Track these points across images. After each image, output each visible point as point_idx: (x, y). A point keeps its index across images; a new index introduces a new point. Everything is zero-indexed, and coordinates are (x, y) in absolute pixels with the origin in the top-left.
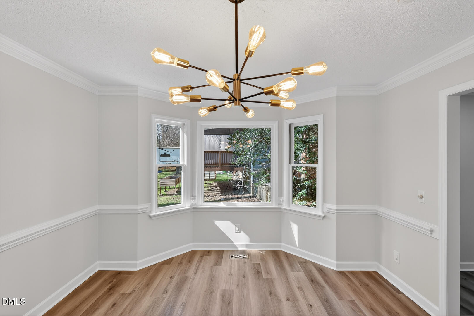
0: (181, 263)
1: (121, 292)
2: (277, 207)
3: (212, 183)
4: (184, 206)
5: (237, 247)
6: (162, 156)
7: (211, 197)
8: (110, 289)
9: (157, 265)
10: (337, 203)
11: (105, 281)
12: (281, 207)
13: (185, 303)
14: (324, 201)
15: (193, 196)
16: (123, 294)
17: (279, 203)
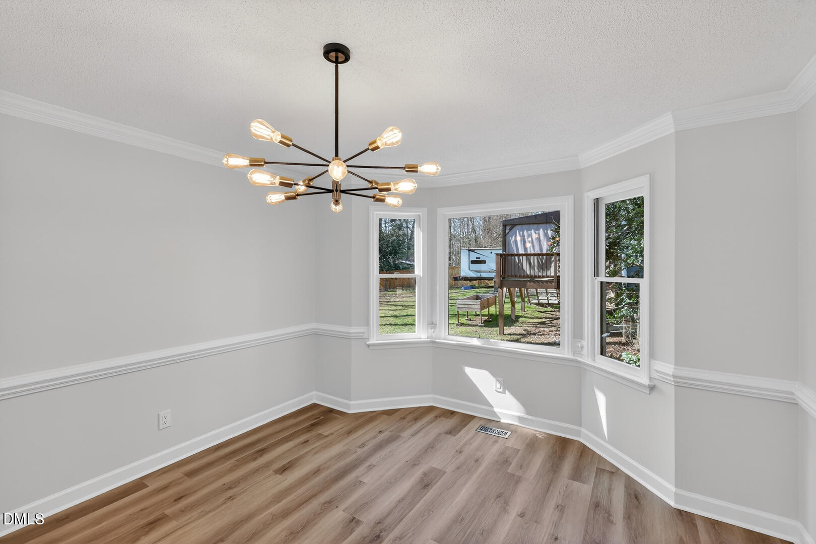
0: (404, 419)
1: (320, 432)
2: (570, 356)
3: (551, 311)
4: (419, 338)
5: (499, 416)
6: (473, 262)
7: (539, 335)
8: (313, 425)
9: (374, 414)
10: (677, 363)
11: (313, 415)
12: (578, 359)
13: (374, 466)
14: (652, 355)
15: (432, 324)
16: (320, 434)
17: (577, 351)
